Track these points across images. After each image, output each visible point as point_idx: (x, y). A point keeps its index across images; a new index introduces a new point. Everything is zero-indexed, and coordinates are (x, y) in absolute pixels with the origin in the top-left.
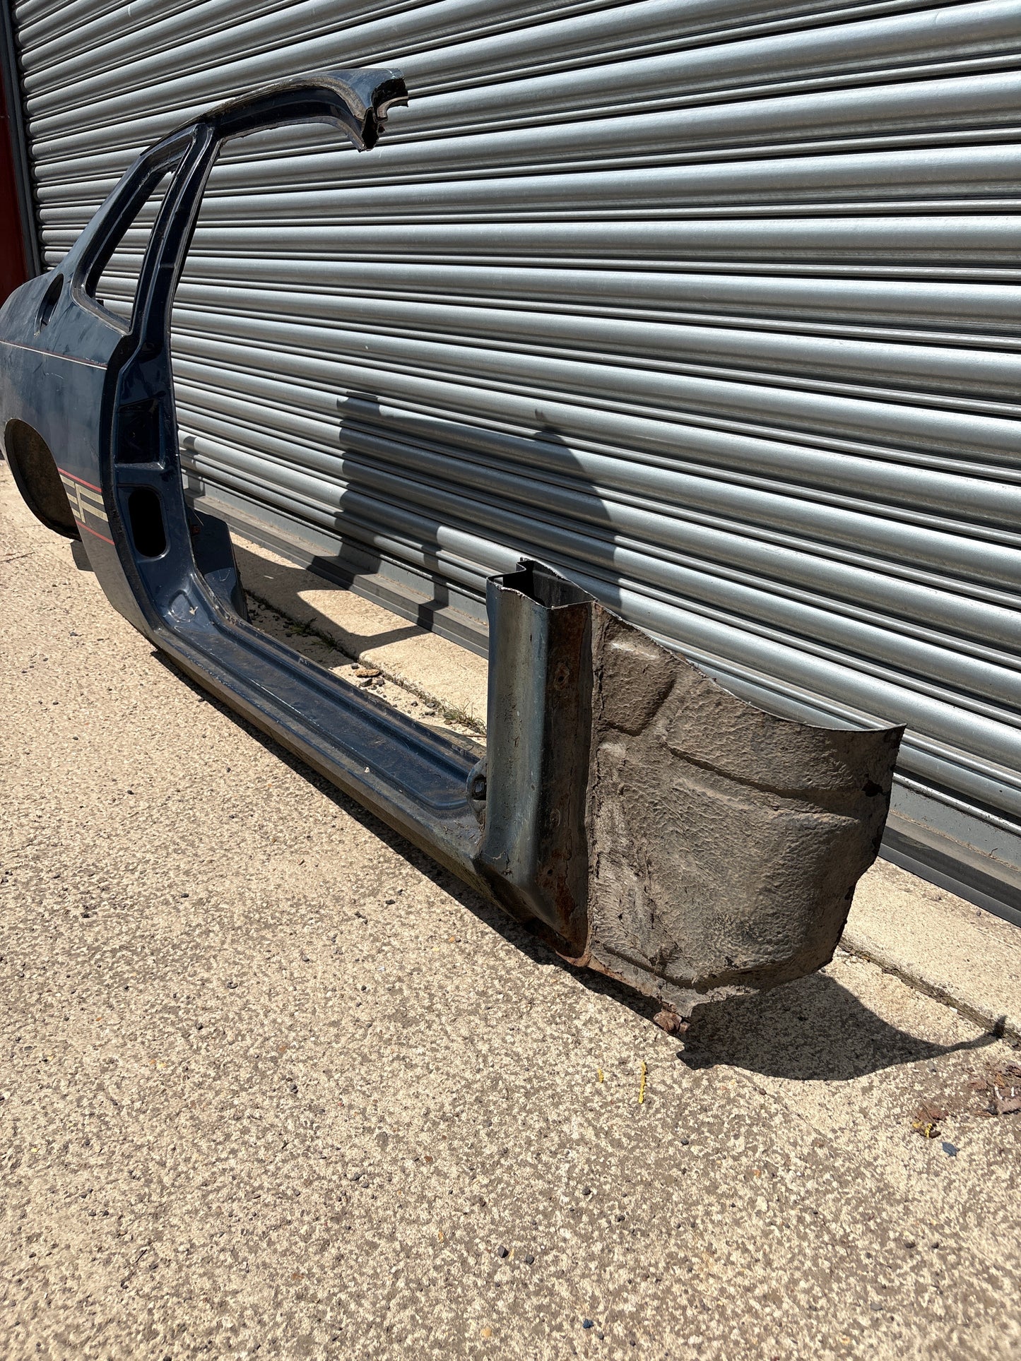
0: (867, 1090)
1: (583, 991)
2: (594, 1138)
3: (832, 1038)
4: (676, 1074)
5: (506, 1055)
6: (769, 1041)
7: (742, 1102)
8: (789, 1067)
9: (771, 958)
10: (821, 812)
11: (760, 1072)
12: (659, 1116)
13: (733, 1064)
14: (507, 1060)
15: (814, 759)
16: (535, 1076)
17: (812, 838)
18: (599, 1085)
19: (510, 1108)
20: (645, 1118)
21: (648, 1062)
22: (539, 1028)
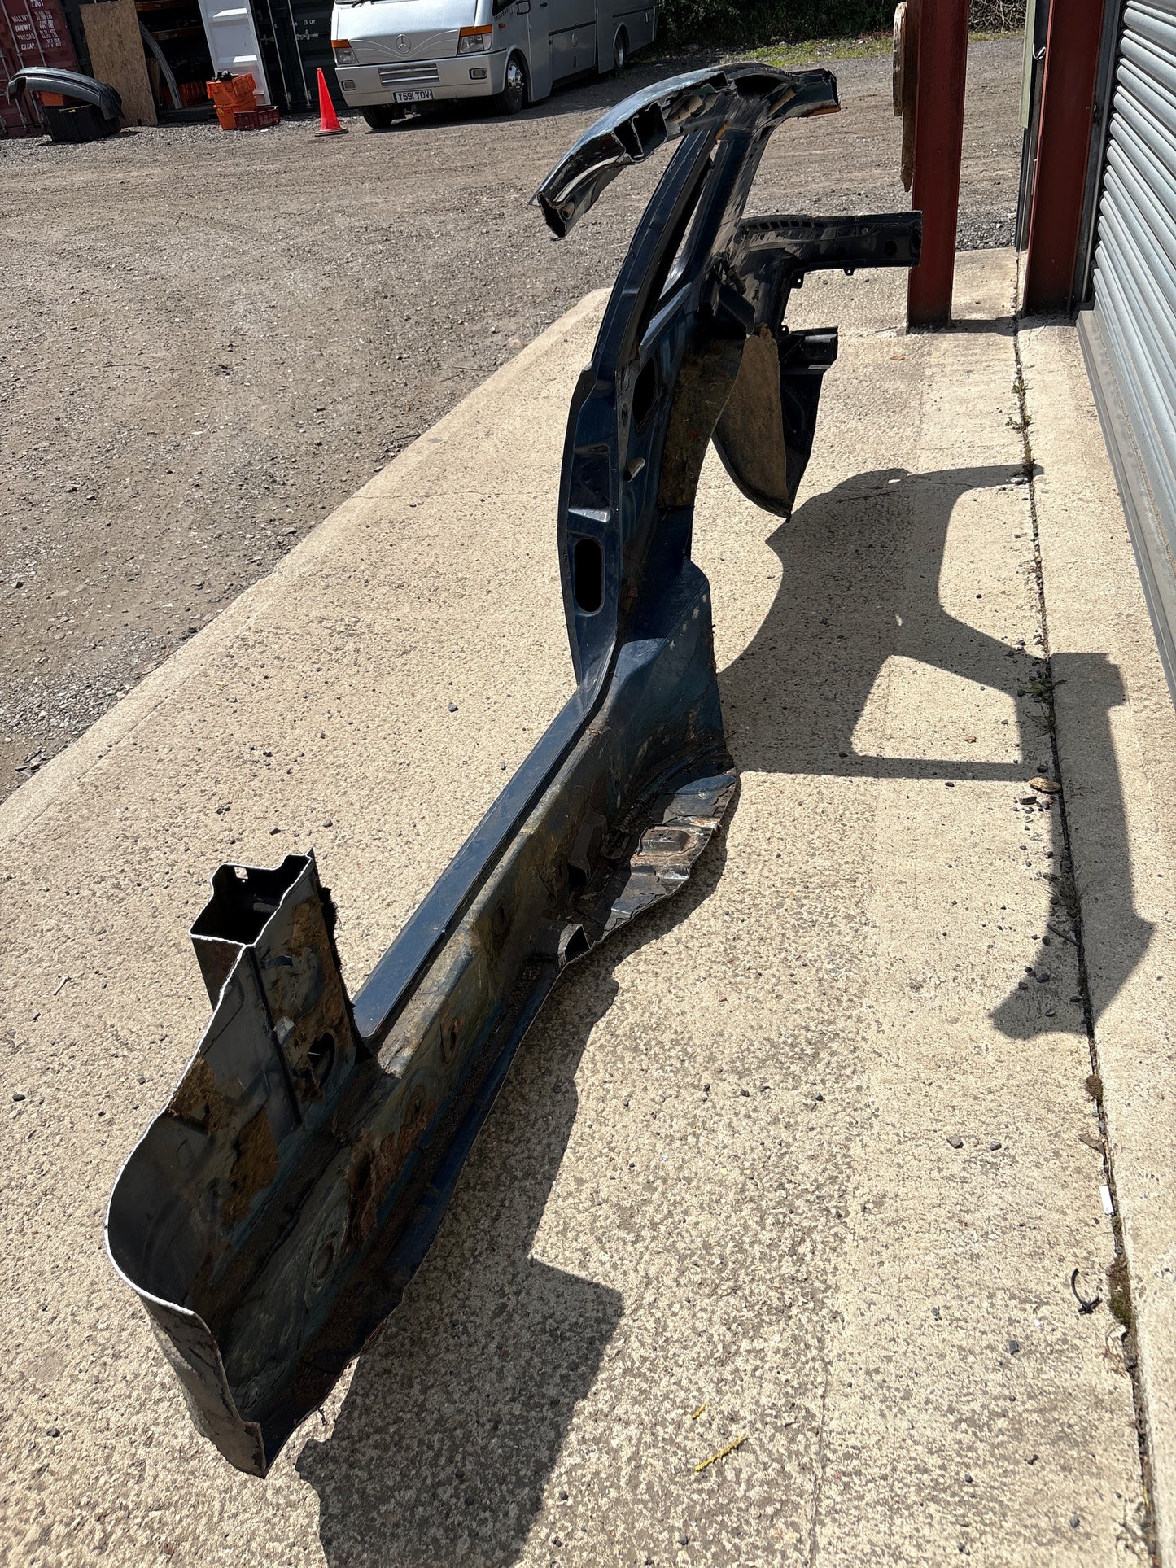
2: (624, 1459)
4: (760, 1475)
5: (657, 1321)
6: (892, 1535)
12: (695, 1496)
14: (651, 1325)
16: (653, 1362)
18: (688, 1420)
20: (682, 1486)
21: (751, 1440)
22: (710, 1320)
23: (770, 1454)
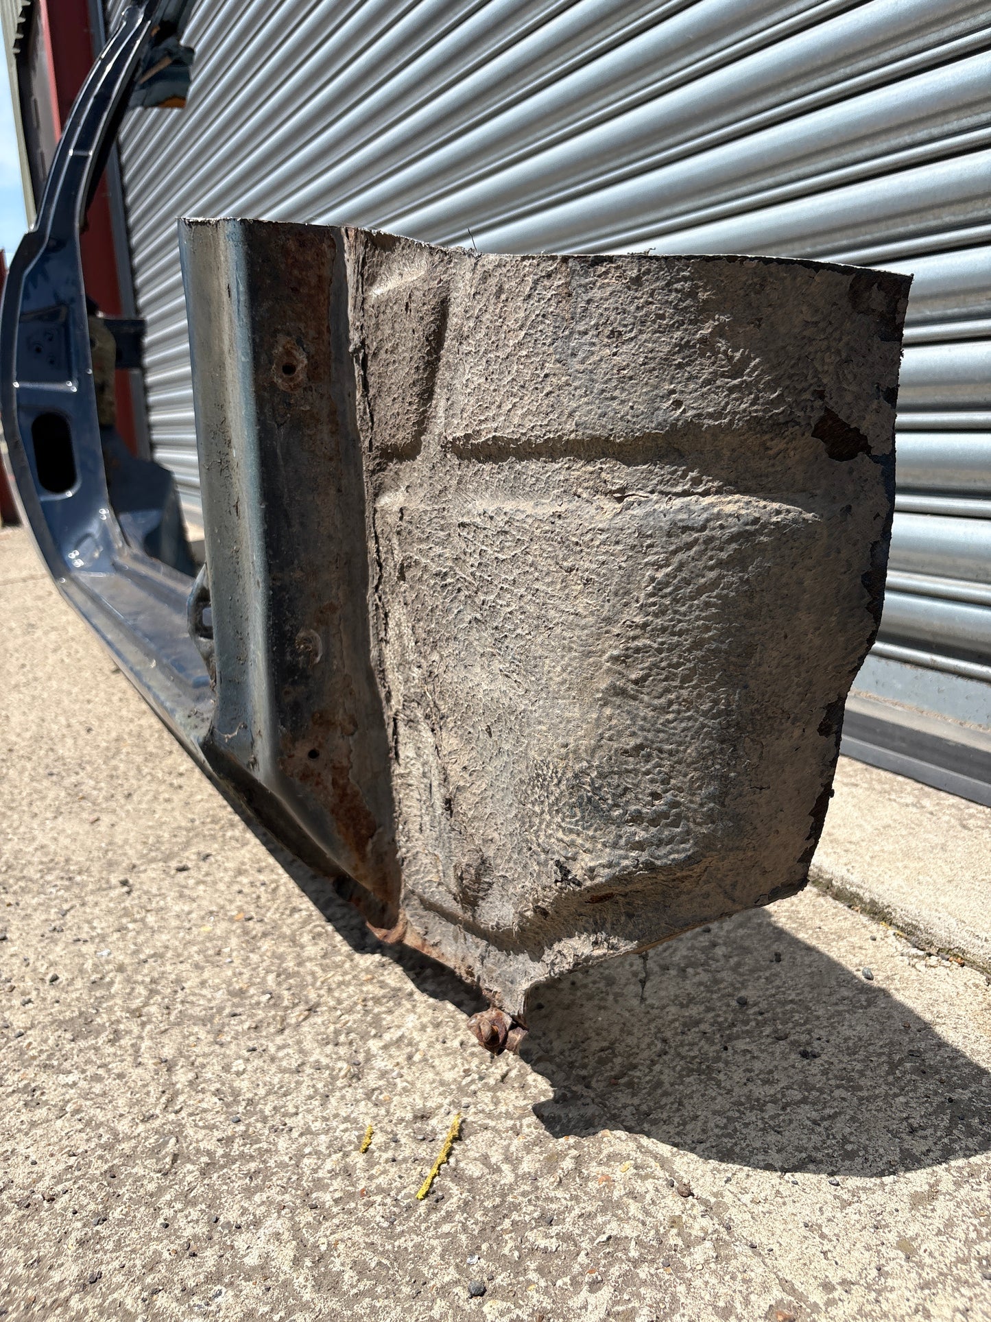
0: (917, 1200)
1: (411, 994)
2: (287, 1267)
3: (865, 1093)
4: (517, 1142)
5: (217, 1092)
6: (729, 1092)
7: (634, 1208)
8: (758, 1144)
9: (644, 856)
10: (719, 491)
11: (692, 1150)
12: (446, 1228)
13: (642, 1132)
14: (211, 1101)
15: (682, 347)
16: (244, 1135)
17: (702, 553)
18: (358, 1159)
19: (161, 1190)
20: (415, 1231)
21: (470, 1119)
22: (301, 1051)
23: (508, 1115)
